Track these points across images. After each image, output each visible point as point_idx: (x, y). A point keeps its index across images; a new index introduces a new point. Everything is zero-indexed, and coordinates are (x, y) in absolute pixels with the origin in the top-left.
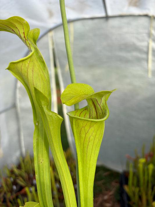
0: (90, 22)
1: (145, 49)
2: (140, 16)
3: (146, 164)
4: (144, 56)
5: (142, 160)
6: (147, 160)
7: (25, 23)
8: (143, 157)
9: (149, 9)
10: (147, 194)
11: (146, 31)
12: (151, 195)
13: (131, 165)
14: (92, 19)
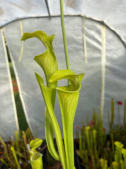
0: (36, 20)
1: (81, 42)
2: (75, 16)
3: (91, 130)
4: (81, 47)
5: (88, 128)
6: (91, 128)
7: (44, 34)
8: (88, 126)
9: (81, 11)
10: (94, 154)
11: (81, 28)
12: (97, 154)
13: (80, 133)
14: (38, 18)
